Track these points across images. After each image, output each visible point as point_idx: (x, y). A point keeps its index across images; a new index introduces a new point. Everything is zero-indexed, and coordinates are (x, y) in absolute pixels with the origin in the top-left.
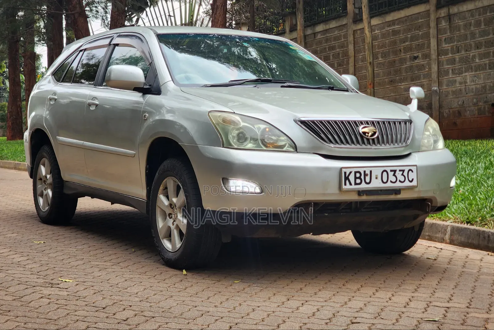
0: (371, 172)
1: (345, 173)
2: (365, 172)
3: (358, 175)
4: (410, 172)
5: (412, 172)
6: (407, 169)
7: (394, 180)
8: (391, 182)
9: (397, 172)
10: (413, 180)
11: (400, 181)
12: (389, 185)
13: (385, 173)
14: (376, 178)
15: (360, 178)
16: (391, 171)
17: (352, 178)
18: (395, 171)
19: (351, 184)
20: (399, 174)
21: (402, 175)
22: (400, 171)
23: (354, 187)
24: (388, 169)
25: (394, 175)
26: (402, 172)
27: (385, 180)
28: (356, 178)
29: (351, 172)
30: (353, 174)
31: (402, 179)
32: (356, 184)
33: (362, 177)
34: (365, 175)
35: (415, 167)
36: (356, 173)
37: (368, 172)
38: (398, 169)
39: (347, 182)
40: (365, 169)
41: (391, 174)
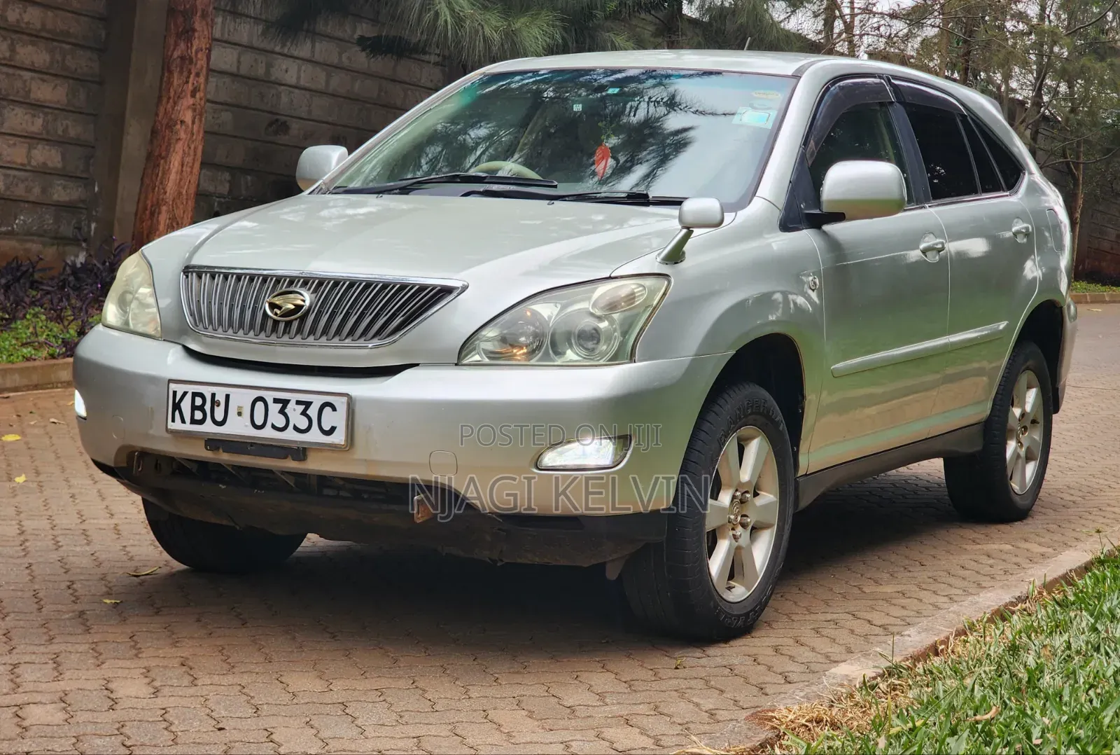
0: (228, 397)
1: (175, 393)
2: (213, 395)
3: (199, 401)
4: (327, 410)
5: (334, 409)
6: (317, 401)
7: (281, 423)
8: (274, 427)
9: (291, 406)
10: (333, 429)
11: (296, 428)
12: (268, 433)
13: (260, 405)
14: (240, 414)
15: (201, 408)
16: (276, 401)
17: (186, 406)
18: (285, 403)
19: (183, 421)
20: (294, 411)
21: (304, 413)
22: (298, 403)
23: (188, 427)
24: (269, 396)
25: (282, 412)
26: (302, 407)
27: (259, 422)
28: (194, 408)
29: (185, 393)
30: (188, 398)
31: (303, 424)
32: (193, 421)
33: (208, 407)
34: (214, 403)
35: (345, 399)
36: (195, 395)
37: (220, 398)
38: (294, 397)
39: (177, 413)
40: (214, 389)
41: (274, 408)
